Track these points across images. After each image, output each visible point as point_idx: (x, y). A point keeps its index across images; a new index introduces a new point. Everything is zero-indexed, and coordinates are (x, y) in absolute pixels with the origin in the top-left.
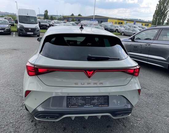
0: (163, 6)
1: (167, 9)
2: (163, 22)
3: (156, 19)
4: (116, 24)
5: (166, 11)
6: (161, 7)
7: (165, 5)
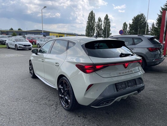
0: (91, 23)
1: (94, 25)
2: (93, 35)
3: (88, 32)
4: (58, 37)
5: (94, 26)
6: (90, 23)
7: (93, 22)
